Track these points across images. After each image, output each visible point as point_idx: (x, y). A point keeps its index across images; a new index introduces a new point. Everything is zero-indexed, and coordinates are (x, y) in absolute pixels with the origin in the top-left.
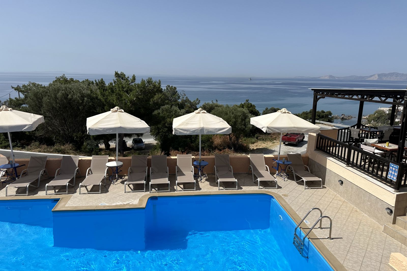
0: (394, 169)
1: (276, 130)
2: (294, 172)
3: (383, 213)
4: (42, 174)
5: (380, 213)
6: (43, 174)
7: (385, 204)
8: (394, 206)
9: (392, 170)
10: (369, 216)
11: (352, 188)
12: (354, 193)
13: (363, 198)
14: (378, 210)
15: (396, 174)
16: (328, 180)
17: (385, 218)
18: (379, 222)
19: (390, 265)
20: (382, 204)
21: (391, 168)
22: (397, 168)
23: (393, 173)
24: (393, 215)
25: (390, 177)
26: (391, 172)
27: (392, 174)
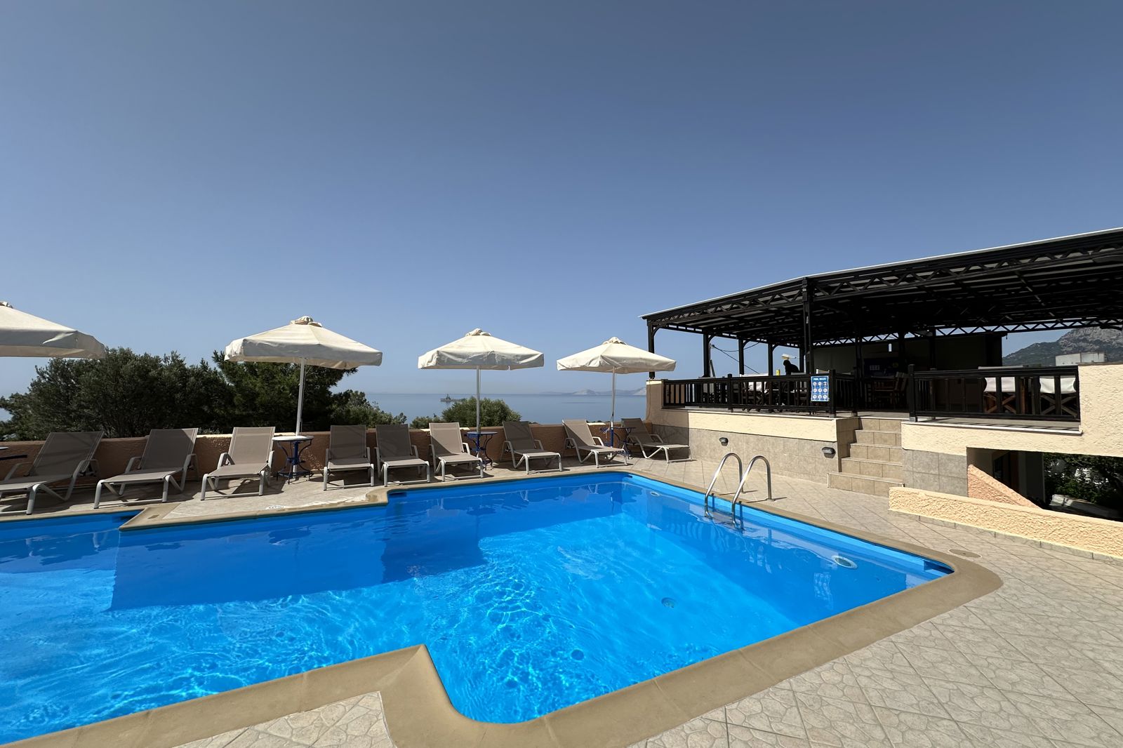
0: (820, 384)
1: (615, 362)
2: (640, 444)
3: (817, 459)
4: (83, 471)
5: (810, 463)
6: (85, 472)
7: (818, 444)
8: (836, 440)
9: (818, 386)
10: (790, 476)
11: (747, 443)
12: (753, 448)
13: (772, 451)
14: (805, 460)
15: (826, 390)
16: (697, 446)
17: (823, 466)
18: (812, 480)
19: (894, 510)
20: (812, 447)
21: (815, 384)
22: (826, 381)
23: (820, 390)
24: (836, 456)
25: (817, 399)
26: (815, 390)
27: (818, 392)
